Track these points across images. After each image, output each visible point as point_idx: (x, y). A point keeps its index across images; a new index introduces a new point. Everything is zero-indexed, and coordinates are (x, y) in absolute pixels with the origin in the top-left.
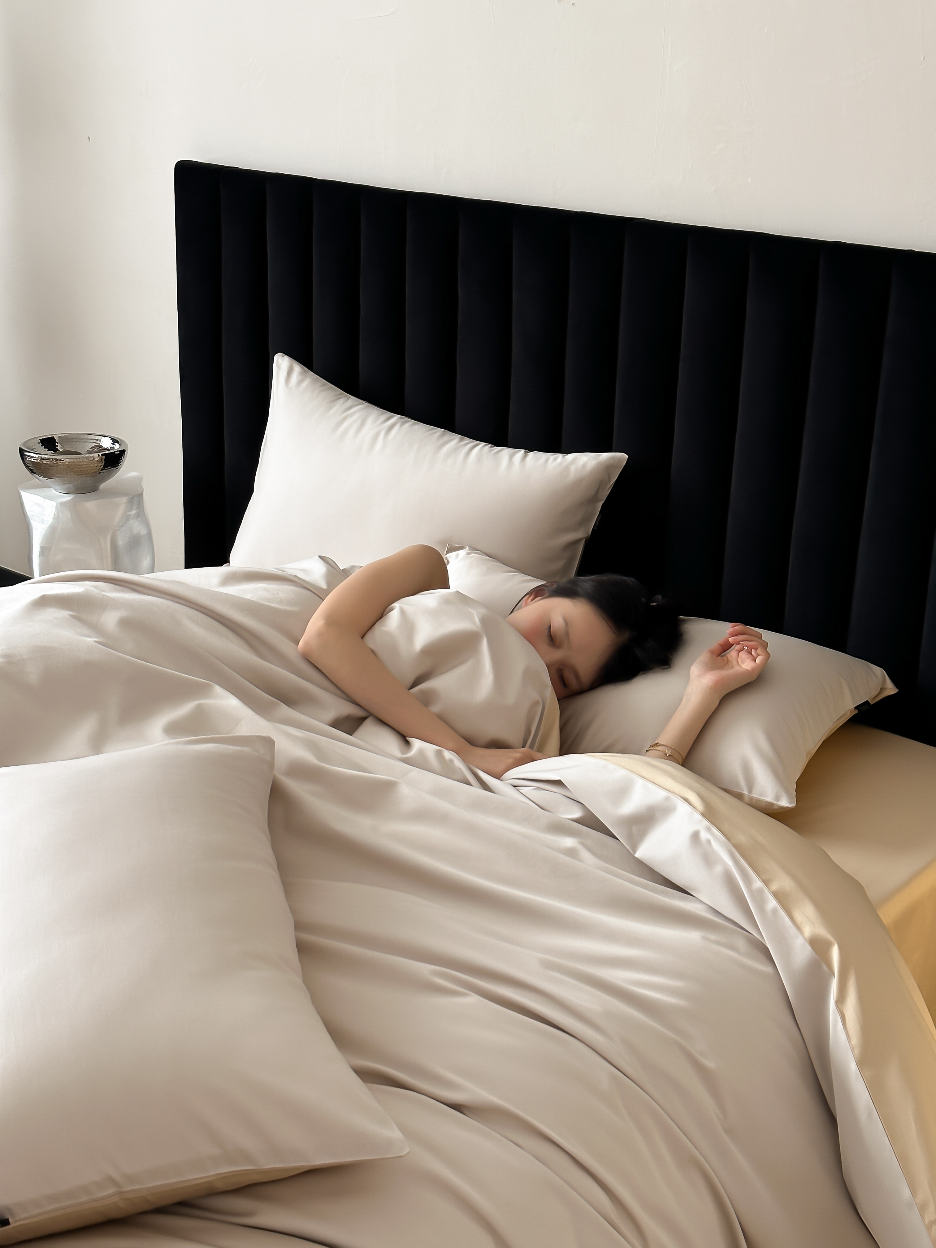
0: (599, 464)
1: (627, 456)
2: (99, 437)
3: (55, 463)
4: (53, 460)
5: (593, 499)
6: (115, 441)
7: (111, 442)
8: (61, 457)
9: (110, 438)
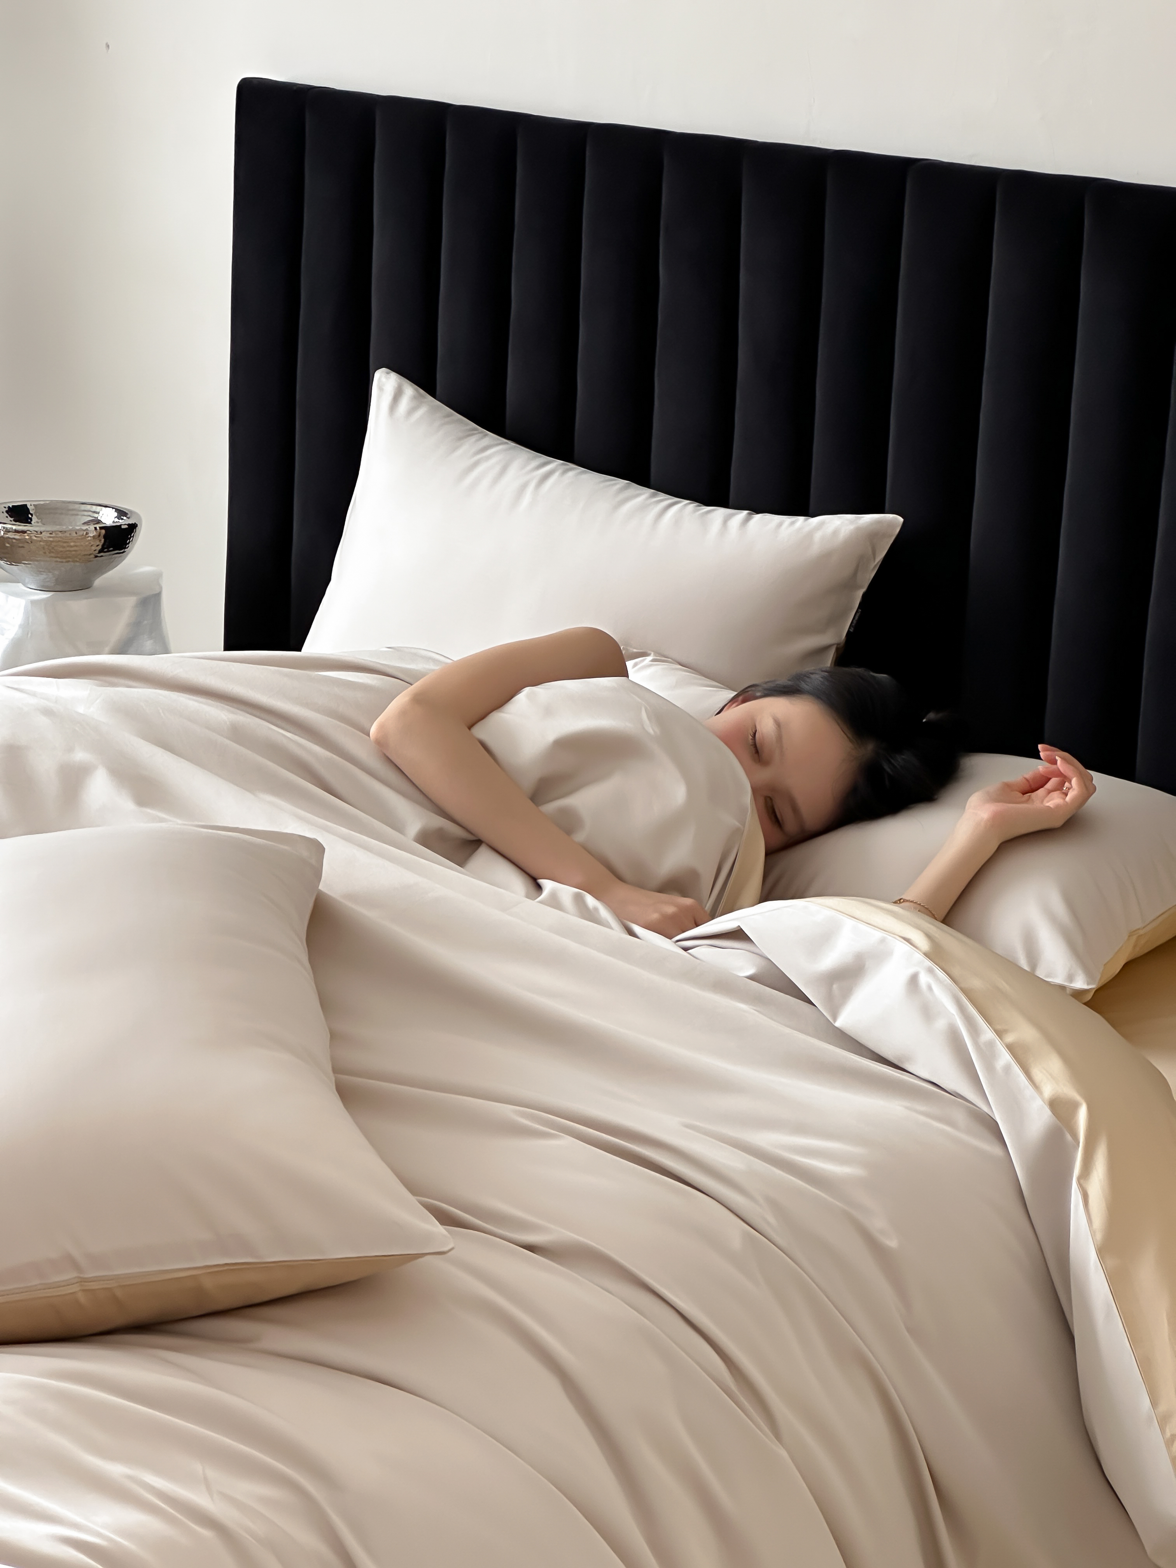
0: (858, 529)
1: (903, 520)
2: (98, 509)
3: (27, 537)
4: (24, 532)
5: (849, 585)
6: (121, 513)
7: (116, 514)
8: (36, 529)
9: (114, 510)
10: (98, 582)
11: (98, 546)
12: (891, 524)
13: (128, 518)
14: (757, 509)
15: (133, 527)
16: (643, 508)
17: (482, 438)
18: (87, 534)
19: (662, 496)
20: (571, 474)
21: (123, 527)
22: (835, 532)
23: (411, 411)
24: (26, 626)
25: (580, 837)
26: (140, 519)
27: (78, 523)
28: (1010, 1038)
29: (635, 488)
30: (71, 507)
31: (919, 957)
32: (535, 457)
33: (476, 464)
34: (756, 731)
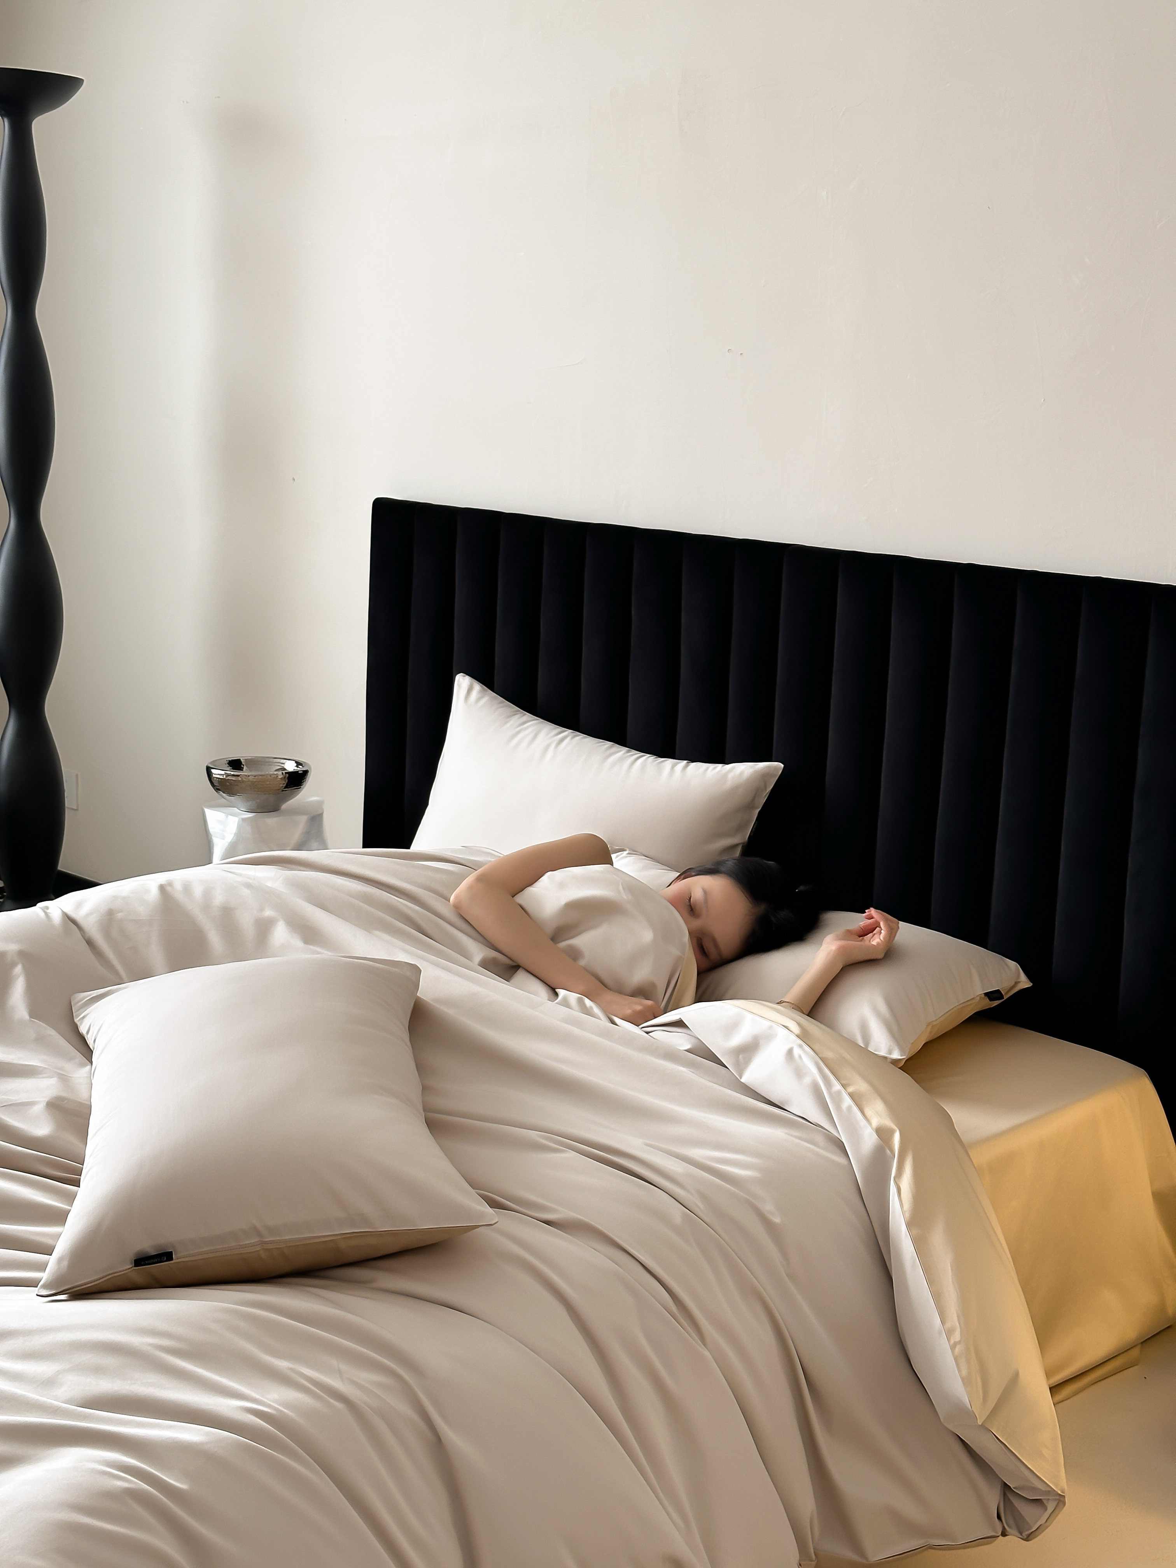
0: (755, 772)
1: (783, 766)
2: (284, 761)
3: (240, 779)
4: (238, 776)
5: (749, 807)
6: (298, 764)
7: (296, 764)
8: (246, 774)
9: (294, 762)
10: (284, 806)
11: (284, 784)
12: (776, 768)
13: (303, 767)
14: (693, 760)
15: (306, 773)
16: (621, 760)
17: (522, 716)
18: (277, 777)
19: (634, 752)
20: (577, 738)
21: (299, 772)
22: (741, 773)
23: (478, 700)
24: (238, 834)
25: (582, 963)
26: (310, 768)
27: (272, 770)
28: (851, 1089)
29: (617, 747)
30: (268, 760)
31: (793, 1037)
32: (556, 728)
33: (518, 732)
34: (691, 897)
